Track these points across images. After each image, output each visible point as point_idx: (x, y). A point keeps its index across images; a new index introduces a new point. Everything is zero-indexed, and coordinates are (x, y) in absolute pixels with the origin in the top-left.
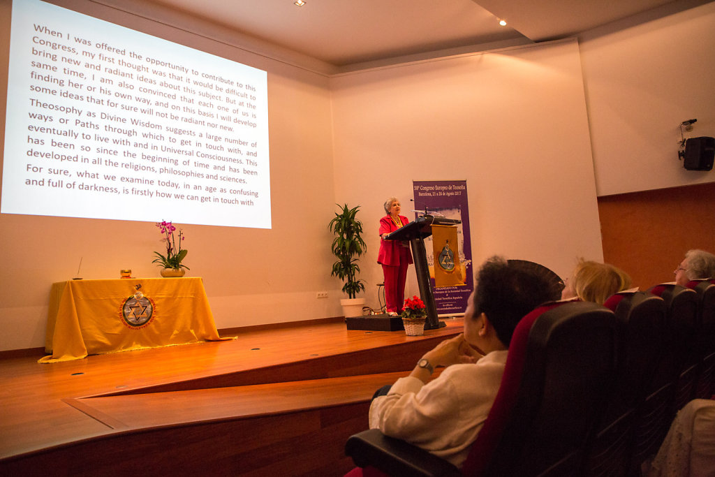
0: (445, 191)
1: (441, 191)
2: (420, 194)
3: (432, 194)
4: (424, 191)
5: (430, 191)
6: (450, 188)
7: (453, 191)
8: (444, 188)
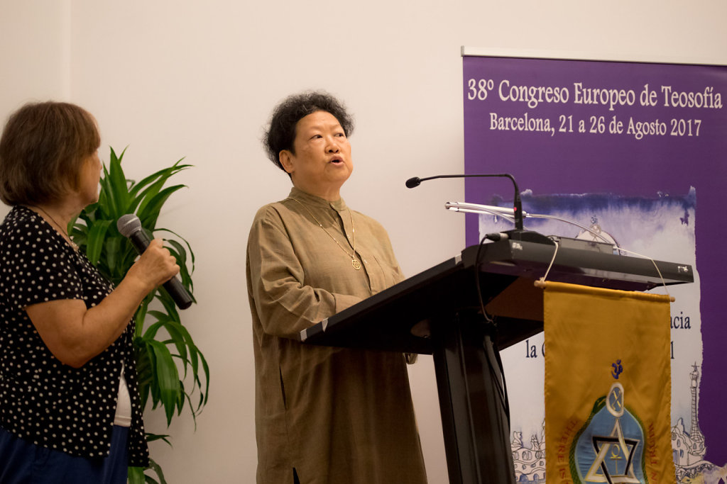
0: (623, 113)
1: (600, 110)
2: (498, 123)
3: (555, 124)
4: (516, 109)
5: (544, 110)
6: (648, 99)
7: (662, 113)
8: (618, 97)
